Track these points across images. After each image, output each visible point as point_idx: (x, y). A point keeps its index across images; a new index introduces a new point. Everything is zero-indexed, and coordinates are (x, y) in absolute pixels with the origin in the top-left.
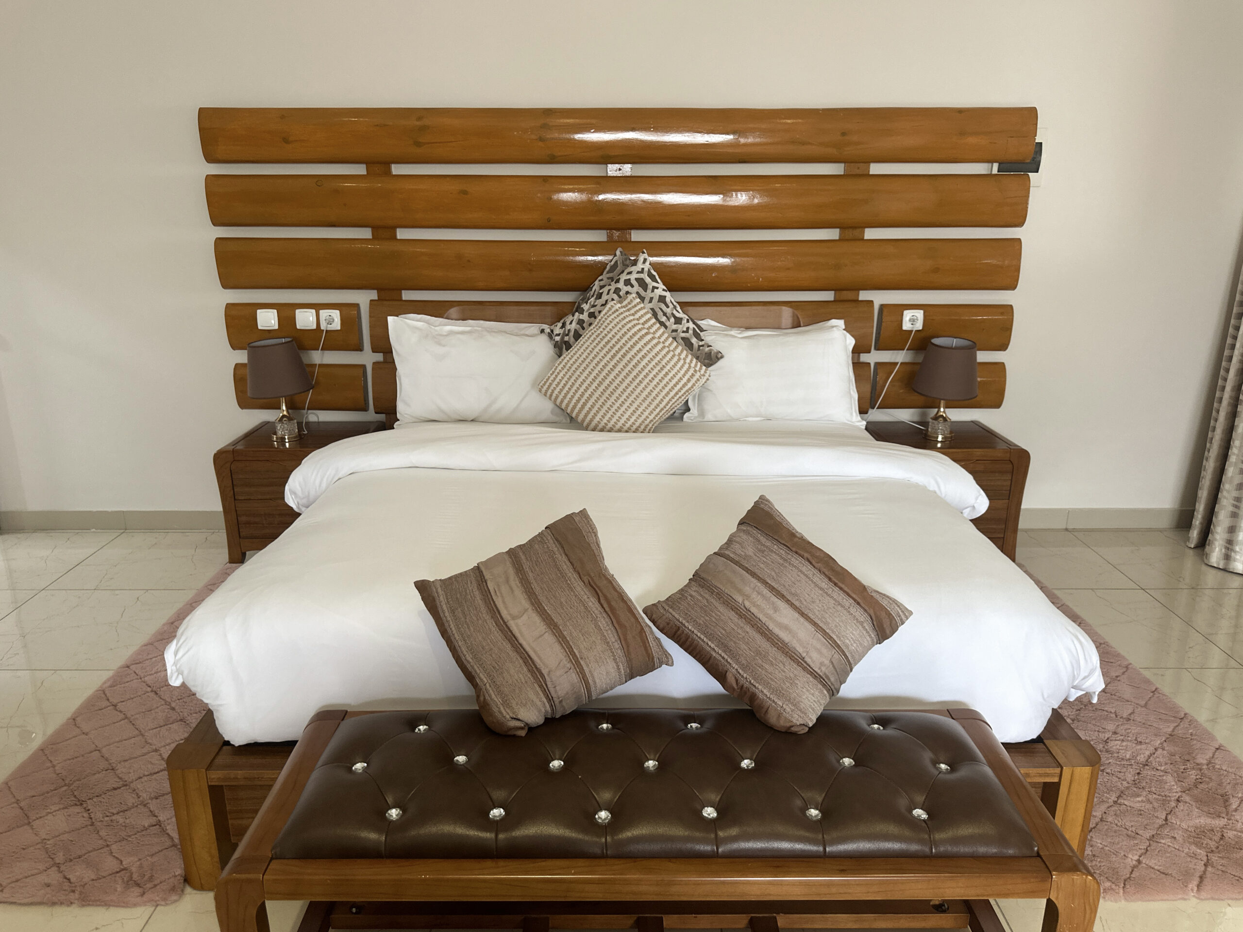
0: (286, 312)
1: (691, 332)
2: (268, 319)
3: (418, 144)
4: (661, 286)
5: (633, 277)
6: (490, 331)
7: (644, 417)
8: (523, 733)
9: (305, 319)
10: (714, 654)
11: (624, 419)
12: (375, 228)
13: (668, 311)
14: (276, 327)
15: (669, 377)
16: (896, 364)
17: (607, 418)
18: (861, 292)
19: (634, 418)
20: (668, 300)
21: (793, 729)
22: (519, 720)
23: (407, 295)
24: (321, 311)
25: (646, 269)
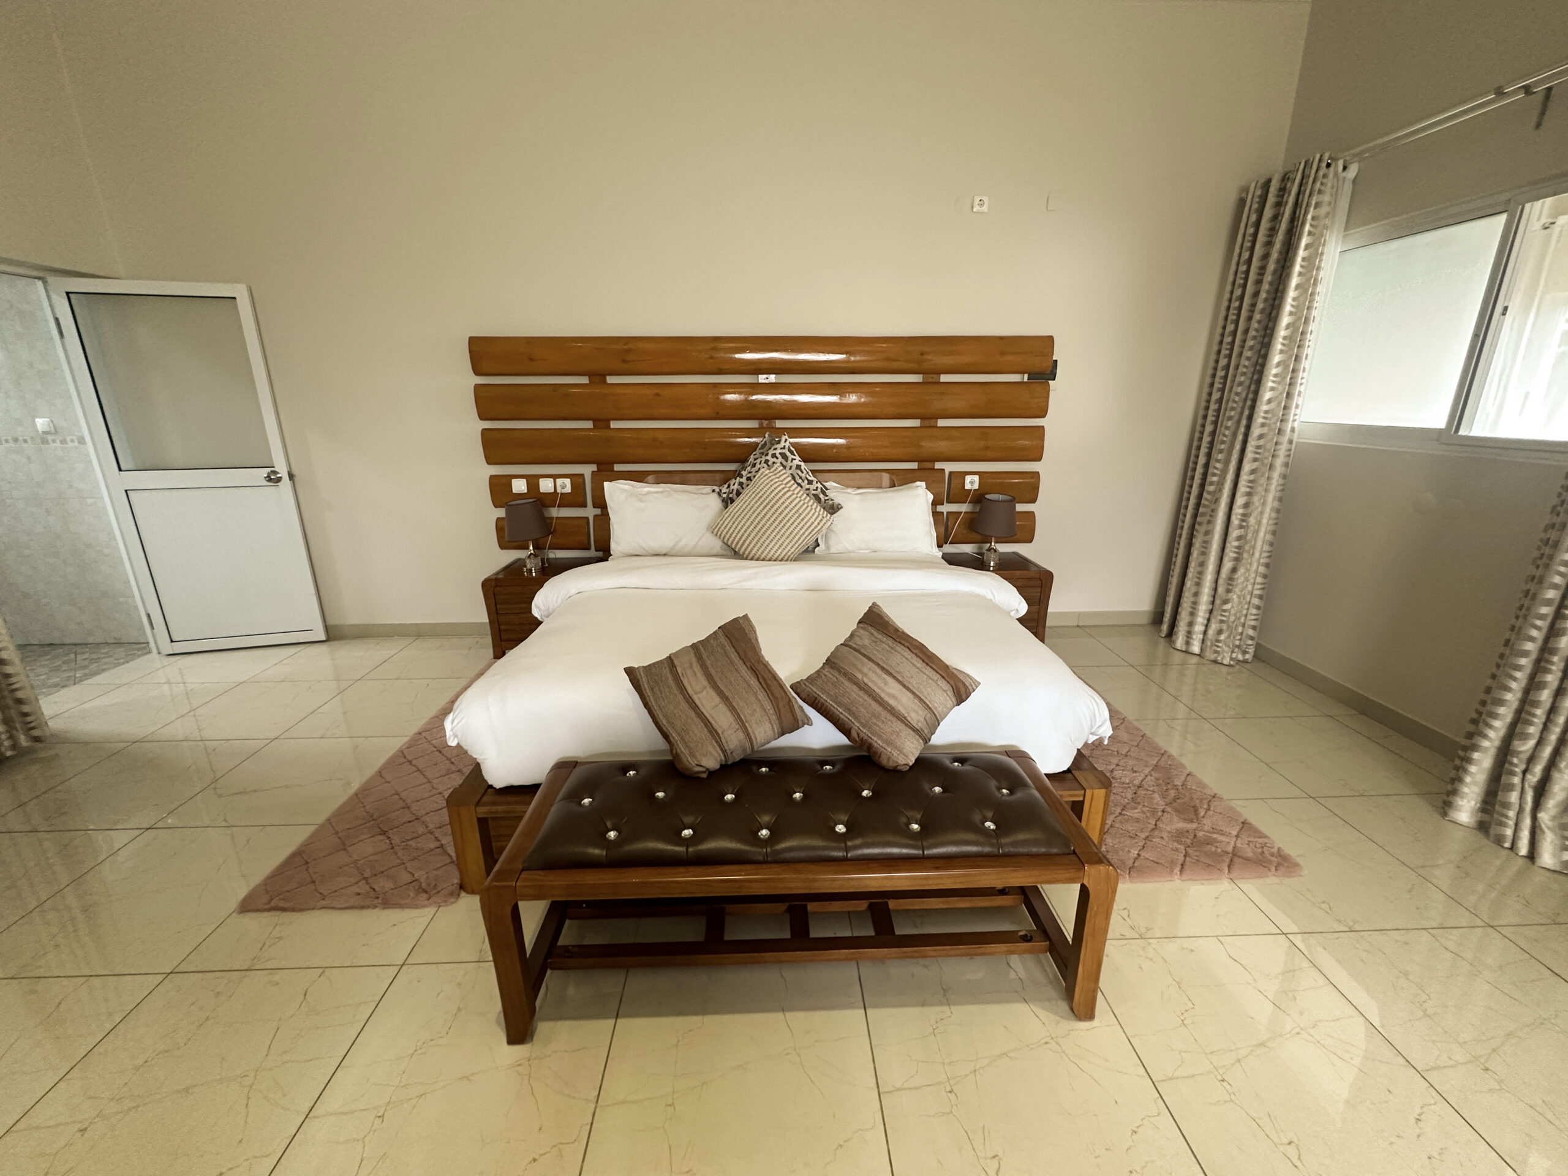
0: (533, 481)
1: (819, 490)
2: (519, 486)
3: (625, 361)
4: (798, 458)
5: (777, 452)
6: (676, 491)
7: (787, 550)
8: (705, 776)
9: (546, 486)
10: (841, 716)
11: (773, 552)
12: (595, 421)
13: (803, 475)
14: (526, 491)
15: (804, 521)
16: (961, 513)
17: (760, 551)
18: (936, 463)
19: (780, 551)
20: (802, 468)
21: (899, 768)
22: (701, 766)
23: (618, 467)
24: (557, 480)
25: (787, 447)
